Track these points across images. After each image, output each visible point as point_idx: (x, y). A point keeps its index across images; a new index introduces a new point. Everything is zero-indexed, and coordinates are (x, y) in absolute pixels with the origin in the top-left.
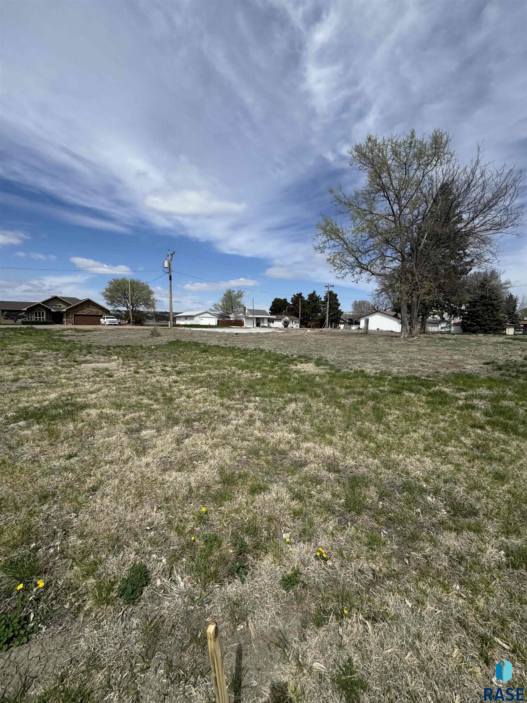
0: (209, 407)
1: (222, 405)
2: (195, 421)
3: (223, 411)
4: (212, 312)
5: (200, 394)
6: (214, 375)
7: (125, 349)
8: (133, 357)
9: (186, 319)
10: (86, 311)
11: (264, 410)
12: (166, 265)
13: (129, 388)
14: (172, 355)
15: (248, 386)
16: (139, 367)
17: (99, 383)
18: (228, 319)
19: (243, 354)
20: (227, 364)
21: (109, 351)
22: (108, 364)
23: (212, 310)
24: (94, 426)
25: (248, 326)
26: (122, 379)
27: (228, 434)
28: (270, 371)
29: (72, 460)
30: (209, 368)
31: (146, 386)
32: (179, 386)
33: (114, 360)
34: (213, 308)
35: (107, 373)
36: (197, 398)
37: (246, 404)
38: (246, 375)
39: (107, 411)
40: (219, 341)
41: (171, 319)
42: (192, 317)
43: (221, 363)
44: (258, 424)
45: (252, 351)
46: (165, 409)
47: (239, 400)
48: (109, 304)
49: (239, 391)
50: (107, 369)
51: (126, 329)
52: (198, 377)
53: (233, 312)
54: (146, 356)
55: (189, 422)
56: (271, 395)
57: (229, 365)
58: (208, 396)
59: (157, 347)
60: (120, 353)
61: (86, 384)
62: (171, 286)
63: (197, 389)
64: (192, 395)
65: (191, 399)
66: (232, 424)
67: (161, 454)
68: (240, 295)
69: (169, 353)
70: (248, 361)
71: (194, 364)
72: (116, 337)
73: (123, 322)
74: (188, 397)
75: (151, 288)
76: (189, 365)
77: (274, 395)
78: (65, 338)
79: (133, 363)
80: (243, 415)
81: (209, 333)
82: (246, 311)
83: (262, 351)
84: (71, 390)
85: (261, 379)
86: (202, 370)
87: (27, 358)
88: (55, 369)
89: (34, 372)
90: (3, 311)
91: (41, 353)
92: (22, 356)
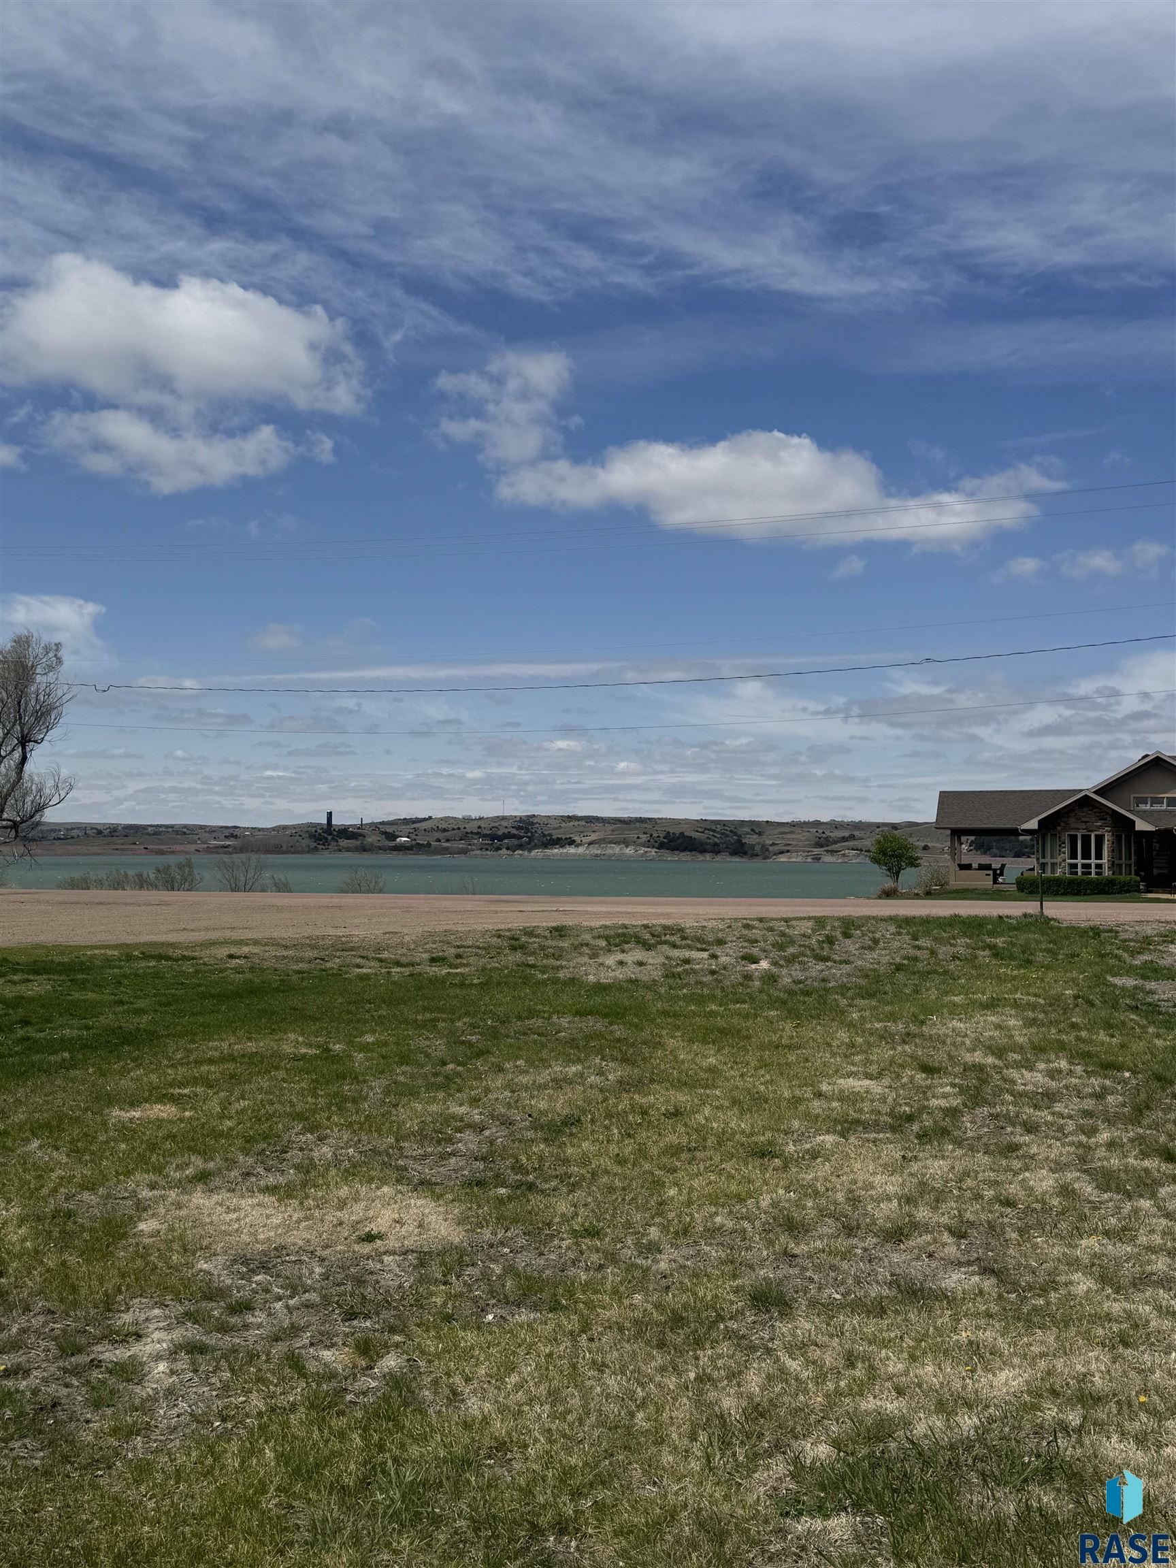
78: (1163, 993)
87: (975, 1098)
88: (1065, 1191)
89: (978, 1197)
90: (957, 833)
91: (1034, 1079)
92: (963, 1090)
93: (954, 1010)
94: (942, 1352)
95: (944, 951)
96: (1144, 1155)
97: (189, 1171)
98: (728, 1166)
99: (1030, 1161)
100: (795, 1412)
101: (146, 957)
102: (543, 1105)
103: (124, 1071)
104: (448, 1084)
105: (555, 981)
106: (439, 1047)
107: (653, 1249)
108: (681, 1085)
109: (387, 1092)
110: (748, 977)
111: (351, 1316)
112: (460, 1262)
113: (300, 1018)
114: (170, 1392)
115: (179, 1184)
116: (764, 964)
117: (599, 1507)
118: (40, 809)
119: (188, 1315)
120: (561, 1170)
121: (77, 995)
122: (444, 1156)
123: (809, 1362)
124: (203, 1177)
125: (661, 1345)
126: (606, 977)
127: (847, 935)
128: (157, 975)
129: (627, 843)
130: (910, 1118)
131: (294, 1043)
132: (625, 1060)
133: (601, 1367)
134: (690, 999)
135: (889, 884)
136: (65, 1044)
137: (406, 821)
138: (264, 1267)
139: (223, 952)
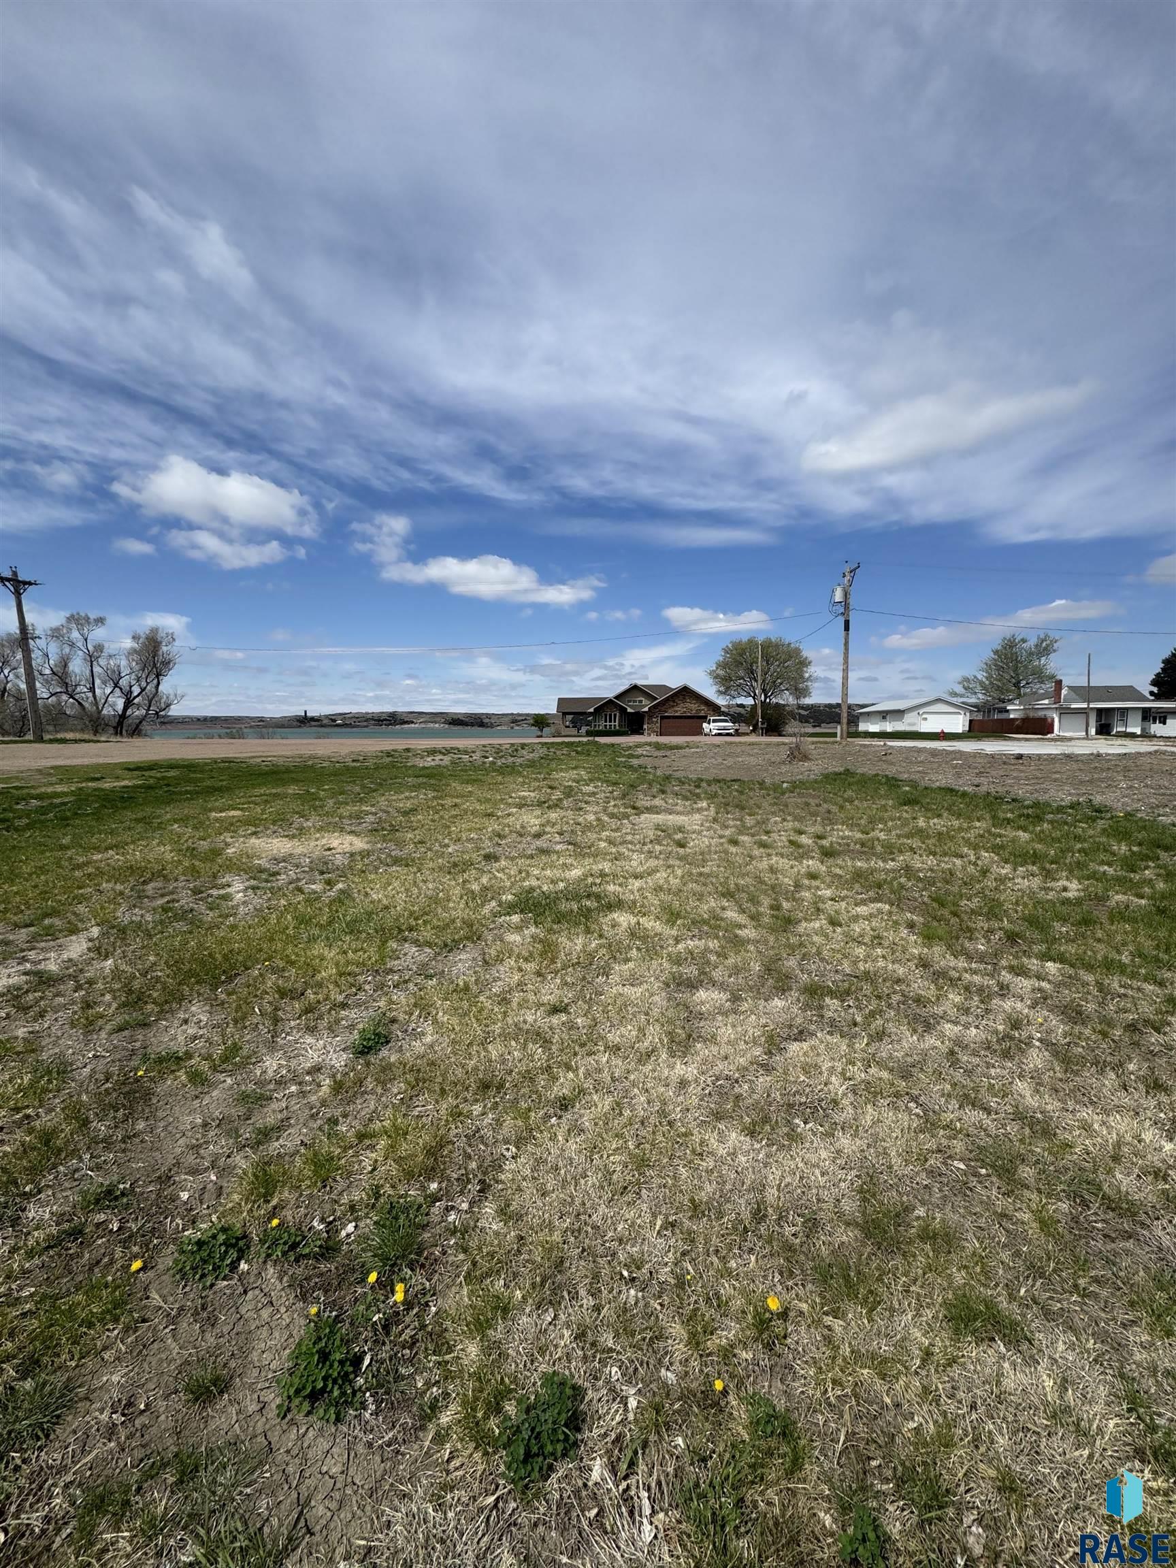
0: (881, 963)
1: (924, 964)
2: (832, 994)
3: (921, 985)
4: (959, 700)
5: (869, 917)
6: (920, 870)
7: (729, 787)
8: (737, 806)
9: (884, 718)
10: (680, 709)
11: (1073, 1014)
12: (838, 596)
13: (709, 875)
14: (825, 806)
15: (1024, 919)
16: (743, 830)
17: (657, 858)
18: (1003, 716)
19: (1028, 816)
20: (967, 842)
21: (698, 791)
22: (686, 819)
23: (955, 694)
24: (616, 952)
25: (1067, 734)
26: (702, 854)
27: (921, 1065)
28: (1120, 881)
29: (556, 1020)
30: (912, 849)
31: (743, 875)
32: (818, 888)
33: (699, 810)
34: (959, 689)
35: (679, 836)
36: (857, 928)
37: (1006, 976)
38: (1025, 881)
39: (649, 923)
40: (959, 775)
41: (844, 720)
42: (898, 714)
43: (952, 838)
44: (1036, 1058)
45: (1060, 810)
46: (766, 942)
47: (982, 958)
48: (720, 693)
49: (991, 931)
50: (680, 829)
51: (745, 743)
52: (872, 871)
53: (1019, 696)
54: (765, 804)
55: (814, 992)
56: (1109, 966)
57: (975, 848)
58: (886, 930)
59: (795, 786)
60: (715, 795)
61: (635, 856)
62: (846, 644)
63: (863, 902)
64: (843, 918)
65: (839, 930)
66: (941, 1036)
67: (721, 1066)
68: (1045, 648)
69: (817, 801)
70: (1041, 841)
71: (872, 834)
72: (720, 760)
73: (744, 728)
74: (834, 923)
75: (805, 654)
76: (859, 835)
77: (1122, 969)
78: (635, 762)
79: (734, 819)
80: (988, 1011)
81: (934, 753)
82: (1064, 692)
83: (1098, 811)
84: (606, 866)
85: (1078, 902)
86: (890, 851)
87: (568, 795)
88: (598, 819)
89: (567, 823)
90: (565, 714)
91: (590, 788)
92: (564, 793)
93: (561, 770)
94: (552, 867)
95: (558, 753)
96: (626, 808)
97: (249, 832)
98: (476, 820)
99: (586, 812)
100: (500, 888)
101: (223, 762)
102: (401, 805)
103: (216, 800)
104: (361, 801)
105: (406, 766)
106: (357, 789)
107: (447, 846)
108: (457, 797)
109: (335, 803)
110: (484, 763)
111: (322, 873)
112: (368, 854)
113: (295, 781)
114: (244, 902)
115: (244, 836)
116: (491, 759)
117: (425, 922)
118: (168, 706)
119: (251, 877)
120: (409, 825)
121: (192, 775)
122: (360, 824)
123: (505, 874)
124: (255, 833)
125: (449, 873)
126: (426, 765)
127: (523, 749)
128: (229, 768)
129: (436, 723)
130: (545, 802)
131: (292, 789)
132: (435, 790)
133: (425, 882)
134: (462, 770)
135: (539, 733)
136: (187, 792)
137: (341, 714)
138: (284, 861)
139: (259, 760)
